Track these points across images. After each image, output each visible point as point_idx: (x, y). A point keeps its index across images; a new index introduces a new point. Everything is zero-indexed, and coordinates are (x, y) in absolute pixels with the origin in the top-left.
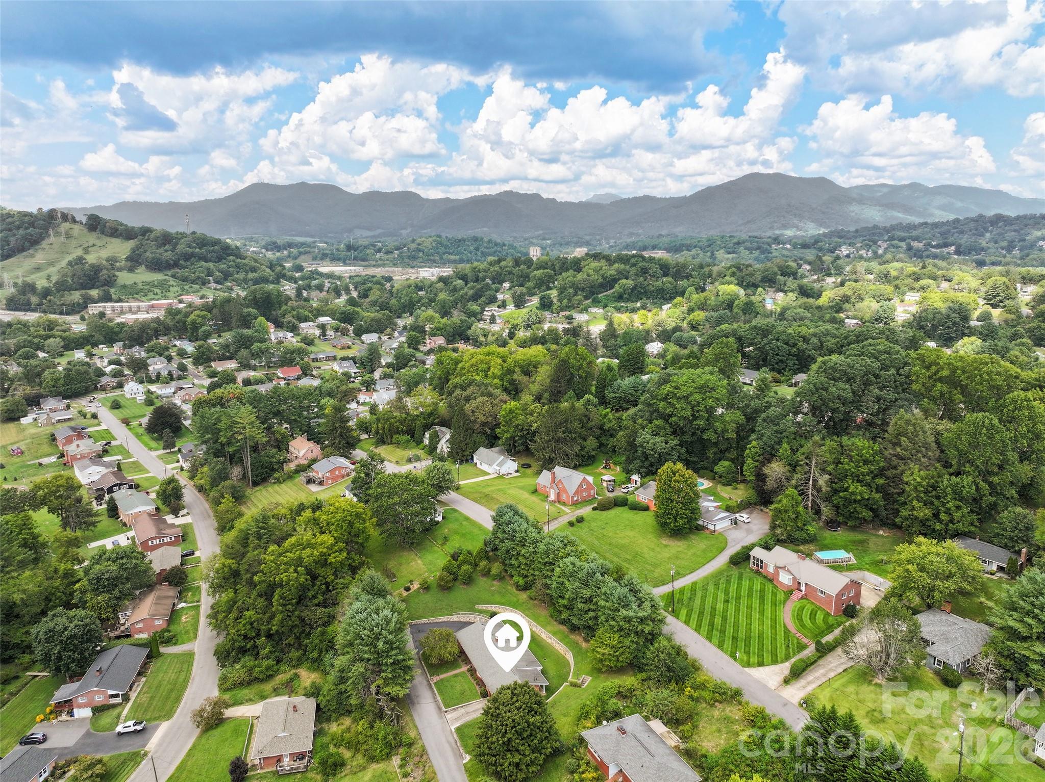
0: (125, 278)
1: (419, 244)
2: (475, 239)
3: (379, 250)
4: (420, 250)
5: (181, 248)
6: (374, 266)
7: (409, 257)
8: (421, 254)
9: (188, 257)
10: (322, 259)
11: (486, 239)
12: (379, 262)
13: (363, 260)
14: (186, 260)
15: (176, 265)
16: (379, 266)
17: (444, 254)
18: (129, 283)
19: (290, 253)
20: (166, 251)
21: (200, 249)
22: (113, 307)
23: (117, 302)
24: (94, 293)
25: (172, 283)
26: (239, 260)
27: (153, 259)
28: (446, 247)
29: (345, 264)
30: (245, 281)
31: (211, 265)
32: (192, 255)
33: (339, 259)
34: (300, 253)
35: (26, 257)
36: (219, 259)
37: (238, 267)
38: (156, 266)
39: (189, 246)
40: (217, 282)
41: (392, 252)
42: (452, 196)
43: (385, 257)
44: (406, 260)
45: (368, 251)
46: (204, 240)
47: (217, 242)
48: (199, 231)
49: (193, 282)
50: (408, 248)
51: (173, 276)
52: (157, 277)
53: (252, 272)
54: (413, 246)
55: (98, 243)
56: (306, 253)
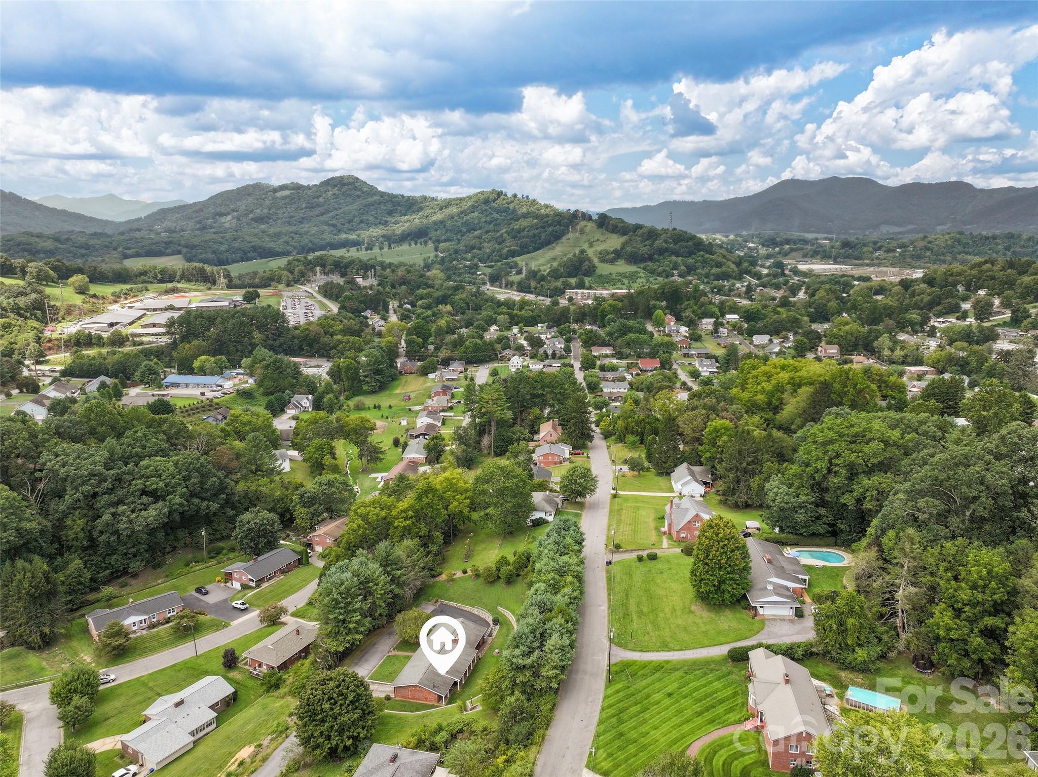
0: (604, 269)
1: (930, 242)
2: (1011, 236)
3: (879, 249)
4: (928, 249)
5: (658, 243)
6: (867, 265)
7: (912, 257)
8: (928, 253)
9: (662, 252)
10: (812, 256)
11: (1025, 237)
12: (875, 261)
13: (858, 258)
14: (661, 254)
15: (650, 258)
16: (873, 265)
17: (960, 253)
18: (605, 273)
19: (781, 249)
20: (645, 246)
21: (675, 244)
22: (583, 293)
23: (588, 289)
24: (573, 281)
25: (642, 275)
26: (708, 256)
27: (631, 252)
28: (966, 245)
29: (836, 262)
30: (707, 276)
31: (679, 259)
32: (667, 250)
33: (830, 257)
34: (792, 250)
35: (550, 249)
36: (690, 254)
37: (705, 262)
38: (634, 259)
39: (666, 242)
40: (680, 276)
41: (894, 251)
42: (1019, 185)
43: (885, 255)
44: (908, 260)
45: (865, 249)
46: (680, 235)
47: (693, 237)
48: (679, 228)
49: (659, 275)
50: (915, 247)
51: (644, 269)
52: (632, 268)
53: (717, 267)
54: (921, 244)
55: (602, 238)
56: (797, 250)
